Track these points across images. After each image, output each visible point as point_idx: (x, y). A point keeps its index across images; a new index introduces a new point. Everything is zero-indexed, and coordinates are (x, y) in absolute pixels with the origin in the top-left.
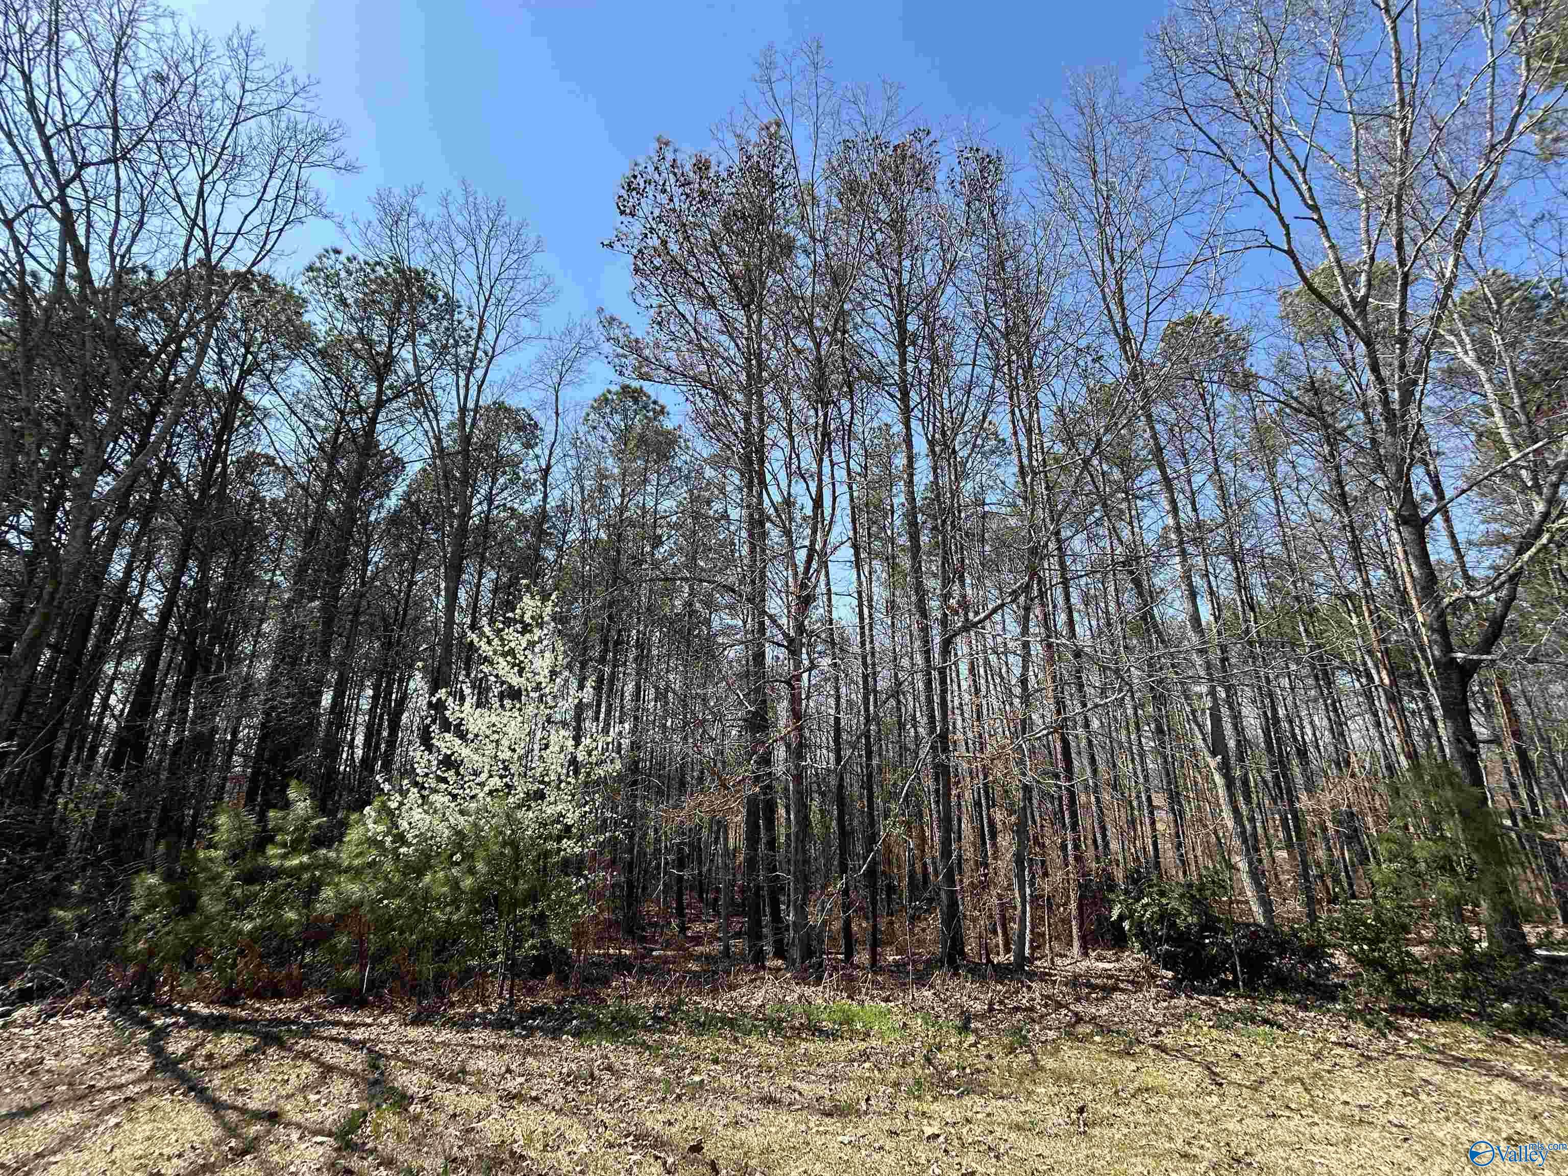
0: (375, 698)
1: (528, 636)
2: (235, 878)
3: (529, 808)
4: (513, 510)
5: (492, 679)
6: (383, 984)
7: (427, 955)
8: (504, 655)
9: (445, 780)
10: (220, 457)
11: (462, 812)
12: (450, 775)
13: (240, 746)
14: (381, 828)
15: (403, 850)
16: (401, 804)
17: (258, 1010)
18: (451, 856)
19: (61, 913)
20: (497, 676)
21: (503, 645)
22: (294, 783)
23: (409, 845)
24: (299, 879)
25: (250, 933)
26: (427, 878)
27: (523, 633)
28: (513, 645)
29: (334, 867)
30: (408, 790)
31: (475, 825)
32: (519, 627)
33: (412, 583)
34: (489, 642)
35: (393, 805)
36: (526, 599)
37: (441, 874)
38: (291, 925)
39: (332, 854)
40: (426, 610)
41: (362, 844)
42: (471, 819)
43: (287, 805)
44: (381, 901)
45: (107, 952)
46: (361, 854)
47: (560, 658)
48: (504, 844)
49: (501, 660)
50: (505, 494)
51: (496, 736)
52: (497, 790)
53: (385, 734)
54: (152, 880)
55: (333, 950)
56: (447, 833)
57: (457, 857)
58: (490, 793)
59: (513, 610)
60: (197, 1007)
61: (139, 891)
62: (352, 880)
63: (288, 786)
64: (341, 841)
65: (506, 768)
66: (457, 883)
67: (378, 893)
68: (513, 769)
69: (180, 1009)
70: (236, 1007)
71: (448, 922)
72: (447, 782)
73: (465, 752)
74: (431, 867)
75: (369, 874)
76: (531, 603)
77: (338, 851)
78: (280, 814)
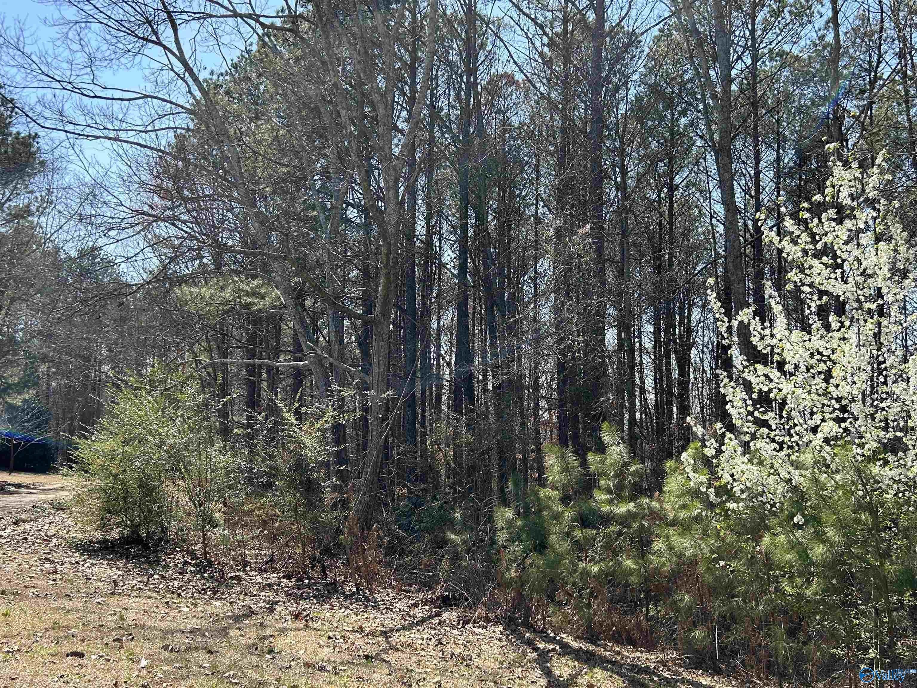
0: (657, 332)
1: (848, 223)
2: (573, 521)
3: (886, 463)
4: (782, 54)
5: (806, 289)
6: (735, 653)
7: (780, 630)
8: (817, 255)
9: (765, 424)
10: (472, 86)
11: (796, 465)
12: (771, 417)
13: (543, 392)
14: (703, 478)
15: (732, 505)
16: (719, 452)
17: (618, 653)
18: (791, 516)
19: (453, 536)
20: (811, 285)
21: (814, 242)
22: (605, 426)
23: (737, 500)
24: (629, 527)
25: (597, 577)
26: (766, 540)
27: (840, 221)
28: (829, 239)
29: (660, 519)
30: (723, 435)
31: (816, 481)
32: (832, 213)
33: (673, 188)
34: (794, 241)
35: (710, 452)
36: (838, 170)
37: (782, 538)
38: (631, 574)
39: (655, 505)
40: (696, 219)
41: (684, 495)
42: (806, 473)
43: (601, 448)
44: (716, 560)
45: (488, 576)
46: (684, 507)
47: (902, 249)
48: (859, 507)
49: (815, 262)
50: (770, 36)
51: (823, 367)
52: (836, 438)
53: (675, 375)
54: (509, 513)
55: (675, 607)
56: (780, 489)
57: (798, 519)
58: (827, 440)
59: (821, 189)
60: (568, 639)
61: (500, 524)
62: (682, 534)
63: (600, 429)
64: (661, 491)
65: (843, 409)
66: (805, 551)
67: (713, 552)
68: (856, 408)
69: (554, 638)
70: (599, 646)
71: (800, 597)
72: (769, 427)
73: (787, 387)
74: (767, 528)
75: (697, 530)
76: (847, 175)
77: (661, 502)
78: (598, 458)
